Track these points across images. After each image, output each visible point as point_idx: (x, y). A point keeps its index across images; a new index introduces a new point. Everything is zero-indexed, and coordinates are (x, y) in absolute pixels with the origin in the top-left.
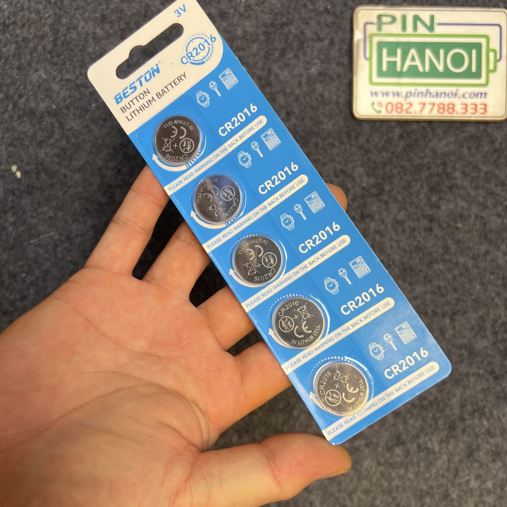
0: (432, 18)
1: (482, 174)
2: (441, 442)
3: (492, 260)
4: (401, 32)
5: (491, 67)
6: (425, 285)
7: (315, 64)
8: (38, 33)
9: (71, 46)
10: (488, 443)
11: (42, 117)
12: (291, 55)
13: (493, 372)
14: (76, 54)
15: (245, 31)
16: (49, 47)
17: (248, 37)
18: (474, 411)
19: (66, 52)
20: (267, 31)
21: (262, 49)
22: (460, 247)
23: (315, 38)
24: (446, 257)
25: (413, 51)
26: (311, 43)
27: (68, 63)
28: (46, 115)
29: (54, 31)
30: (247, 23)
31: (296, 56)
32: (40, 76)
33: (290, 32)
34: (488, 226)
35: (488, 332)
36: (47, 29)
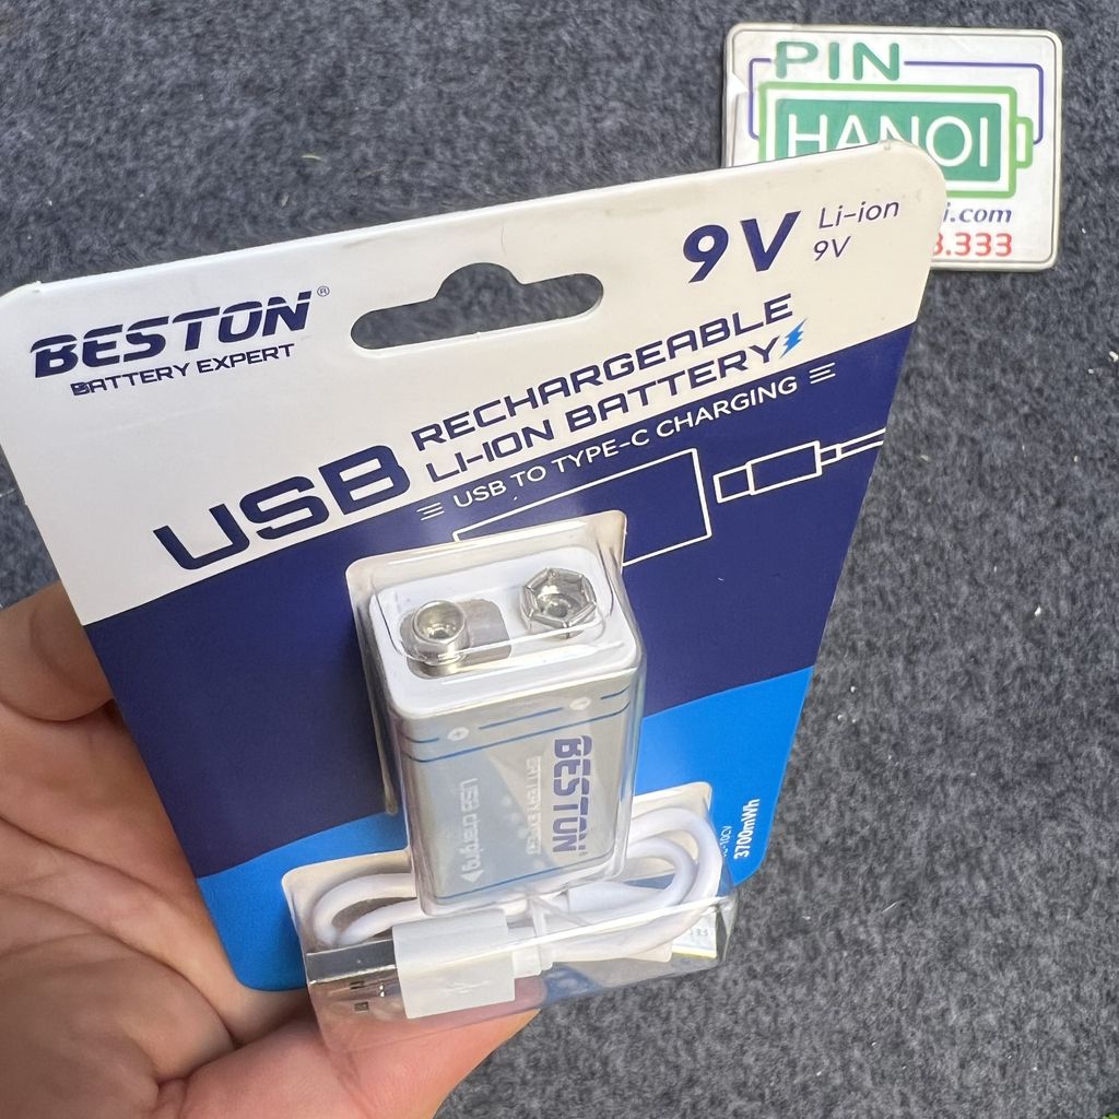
0: (895, 49)
1: (974, 347)
2: (886, 926)
3: (996, 533)
4: (829, 81)
5: (1021, 156)
6: (851, 587)
7: (613, 111)
8: (14, 44)
9: (86, 71)
10: (987, 928)
11: (24, 223)
12: (562, 91)
13: (998, 775)
14: (96, 89)
15: (464, 40)
16: (39, 74)
17: (469, 53)
18: (957, 858)
19: (74, 84)
20: (510, 39)
21: (499, 77)
22: (926, 504)
23: (613, 53)
24: (897, 526)
25: (853, 120)
26: (605, 66)
27: (79, 107)
28: (32, 219)
29: (50, 38)
30: (467, 23)
31: (572, 93)
32: (20, 137)
33: (559, 41)
34: (986, 457)
35: (987, 689)
36: (34, 34)
